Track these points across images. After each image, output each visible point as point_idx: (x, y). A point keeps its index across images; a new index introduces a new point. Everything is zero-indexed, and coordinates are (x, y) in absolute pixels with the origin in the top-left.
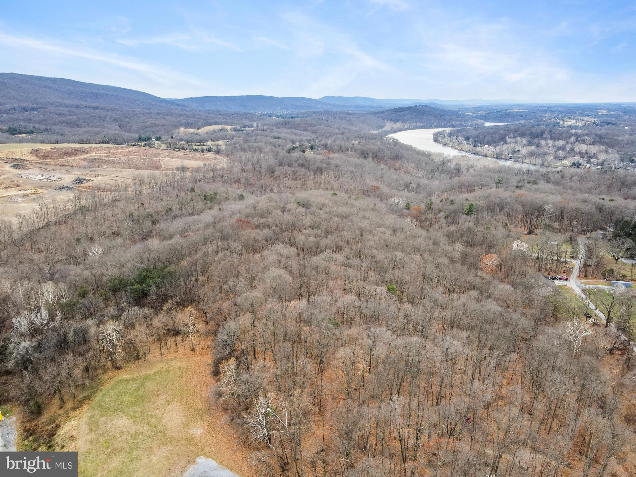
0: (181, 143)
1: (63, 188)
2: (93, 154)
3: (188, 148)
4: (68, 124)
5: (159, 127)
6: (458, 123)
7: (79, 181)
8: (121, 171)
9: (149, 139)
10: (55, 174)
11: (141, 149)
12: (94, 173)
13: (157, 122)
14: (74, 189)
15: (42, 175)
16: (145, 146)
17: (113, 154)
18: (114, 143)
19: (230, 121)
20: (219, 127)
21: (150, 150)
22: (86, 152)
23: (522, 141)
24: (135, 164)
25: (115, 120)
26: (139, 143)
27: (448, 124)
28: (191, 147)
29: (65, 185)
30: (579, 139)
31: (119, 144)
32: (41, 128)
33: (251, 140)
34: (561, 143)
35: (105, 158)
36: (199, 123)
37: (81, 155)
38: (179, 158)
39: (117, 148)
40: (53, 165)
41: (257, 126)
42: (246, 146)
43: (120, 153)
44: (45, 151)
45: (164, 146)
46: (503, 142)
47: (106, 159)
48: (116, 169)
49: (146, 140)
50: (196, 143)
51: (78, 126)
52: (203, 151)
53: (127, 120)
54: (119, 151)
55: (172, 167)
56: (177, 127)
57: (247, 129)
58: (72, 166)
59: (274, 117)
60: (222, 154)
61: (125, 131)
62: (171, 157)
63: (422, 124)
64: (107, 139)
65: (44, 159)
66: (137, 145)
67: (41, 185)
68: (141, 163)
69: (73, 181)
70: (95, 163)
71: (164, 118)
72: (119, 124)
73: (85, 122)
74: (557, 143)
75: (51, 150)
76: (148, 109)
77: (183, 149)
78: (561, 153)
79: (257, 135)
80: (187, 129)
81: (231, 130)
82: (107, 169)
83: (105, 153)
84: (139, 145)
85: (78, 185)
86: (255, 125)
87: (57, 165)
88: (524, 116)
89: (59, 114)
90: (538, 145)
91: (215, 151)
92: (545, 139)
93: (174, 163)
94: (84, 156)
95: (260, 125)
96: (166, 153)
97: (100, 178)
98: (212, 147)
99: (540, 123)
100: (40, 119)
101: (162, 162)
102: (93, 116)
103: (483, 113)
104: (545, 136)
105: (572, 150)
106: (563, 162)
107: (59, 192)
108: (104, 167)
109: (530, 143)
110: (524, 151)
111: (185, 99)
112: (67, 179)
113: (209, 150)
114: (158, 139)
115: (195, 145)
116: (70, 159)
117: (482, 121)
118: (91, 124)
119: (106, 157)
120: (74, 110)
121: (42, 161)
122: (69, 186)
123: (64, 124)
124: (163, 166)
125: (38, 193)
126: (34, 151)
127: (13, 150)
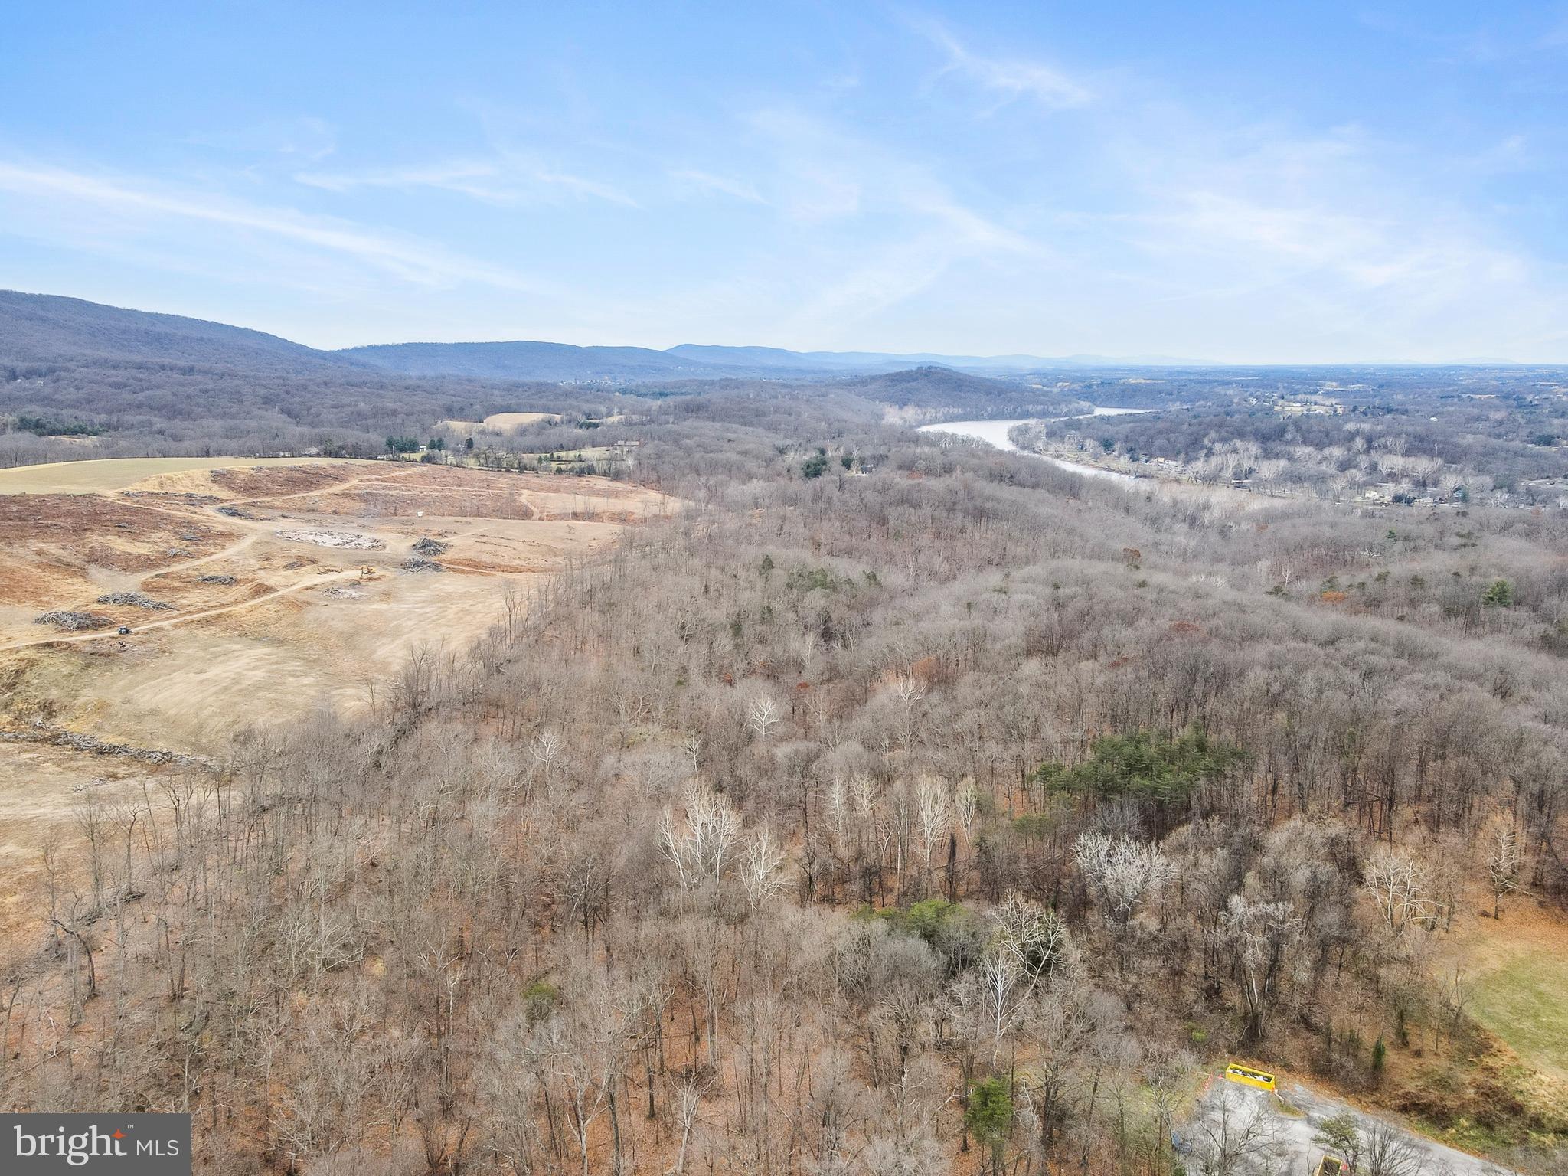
1: (415, 564)
2: (354, 482)
6: (1040, 407)
8: (468, 523)
20: (538, 417)
22: (339, 479)
23: (1247, 449)
24: (467, 504)
25: (267, 401)
27: (1019, 410)
28: (544, 464)
29: (410, 557)
30: (1375, 443)
31: (371, 458)
34: (1337, 452)
35: (389, 492)
37: (331, 485)
44: (242, 476)
45: (470, 462)
46: (1205, 451)
47: (394, 493)
48: (451, 519)
49: (408, 447)
51: (184, 415)
52: (581, 473)
53: (297, 399)
58: (333, 512)
62: (525, 488)
63: (961, 411)
67: (359, 559)
69: (417, 548)
72: (283, 410)
73: (197, 405)
74: (1327, 451)
75: (252, 472)
77: (526, 468)
78: (1358, 475)
85: (438, 558)
88: (1175, 392)
89: (116, 386)
90: (1290, 458)
91: (605, 474)
92: (1292, 443)
94: (339, 488)
98: (595, 463)
99: (1229, 408)
101: (522, 500)
102: (204, 390)
103: (1076, 386)
104: (1289, 436)
105: (1373, 468)
106: (1367, 495)
109: (1268, 455)
110: (1268, 469)
112: (398, 543)
113: (591, 471)
114: (434, 446)
116: (312, 494)
117: (1089, 404)
118: (217, 410)
119: (389, 489)
120: (141, 374)
122: (424, 560)
124: (534, 509)
125: (379, 579)
126: (218, 477)
127: (171, 474)
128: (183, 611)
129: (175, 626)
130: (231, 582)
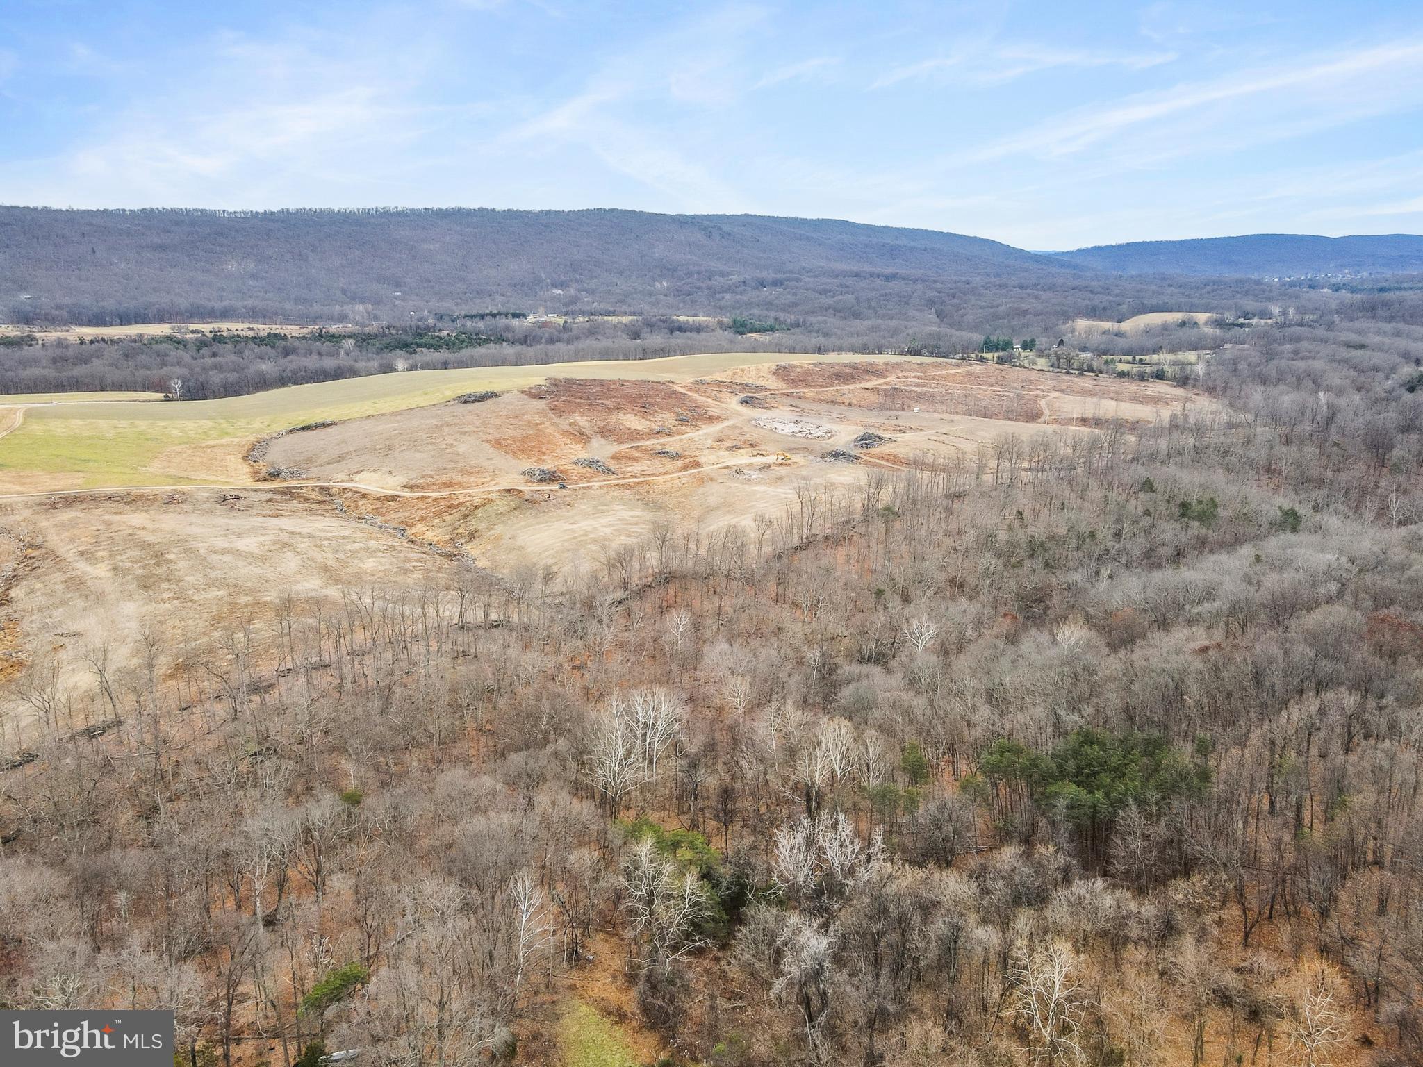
0: (1083, 355)
1: (837, 455)
2: (893, 378)
3: (1104, 368)
4: (836, 310)
5: (1028, 317)
7: (867, 440)
8: (952, 421)
9: (1007, 345)
10: (818, 422)
11: (990, 368)
12: (895, 422)
13: (1024, 306)
14: (858, 458)
15: (797, 423)
16: (1001, 361)
17: (933, 378)
18: (931, 354)
19: (1203, 301)
20: (1175, 317)
21: (1013, 373)
22: (879, 374)
24: (983, 403)
25: (930, 303)
26: (985, 355)
28: (1111, 366)
29: (841, 449)
31: (944, 357)
32: (788, 321)
33: (1282, 352)
35: (916, 389)
36: (1124, 306)
37: (867, 380)
38: (1085, 393)
39: (940, 366)
40: (814, 400)
41: (1284, 313)
42: (1271, 369)
43: (946, 378)
44: (799, 370)
45: (1042, 363)
47: (919, 389)
48: (941, 416)
49: (999, 347)
50: (1123, 357)
51: (856, 315)
52: (1142, 378)
53: (956, 301)
54: (944, 372)
55: (1071, 416)
56: (1068, 317)
57: (1255, 321)
58: (850, 405)
59: (1326, 290)
60: (1194, 386)
61: (951, 325)
62: (1062, 391)
64: (918, 345)
65: (796, 387)
66: (981, 360)
67: (793, 446)
68: (993, 402)
69: (856, 440)
70: (894, 399)
71: (1036, 297)
72: (936, 311)
73: (869, 307)
75: (810, 367)
76: (997, 275)
77: (1091, 370)
79: (1298, 339)
80: (1095, 323)
81: (1207, 323)
82: (921, 414)
83: (918, 378)
84: (987, 359)
85: (865, 451)
86: (1276, 310)
87: (820, 401)
89: (823, 292)
91: (1174, 379)
93: (1073, 406)
94: (874, 382)
95: (1291, 311)
96: (1048, 381)
97: (908, 436)
98: (1166, 368)
100: (787, 302)
101: (1043, 403)
102: (886, 295)
107: (828, 465)
108: (916, 410)
111: (1079, 251)
112: (844, 435)
113: (1160, 376)
114: (1026, 346)
115: (1120, 361)
116: (846, 387)
118: (880, 312)
119: (918, 385)
120: (849, 281)
121: (793, 391)
122: (849, 451)
123: (831, 311)
124: (1046, 412)
125: (789, 465)
126: (782, 372)
127: (744, 367)
128: (621, 475)
129: (601, 487)
130: (678, 456)
